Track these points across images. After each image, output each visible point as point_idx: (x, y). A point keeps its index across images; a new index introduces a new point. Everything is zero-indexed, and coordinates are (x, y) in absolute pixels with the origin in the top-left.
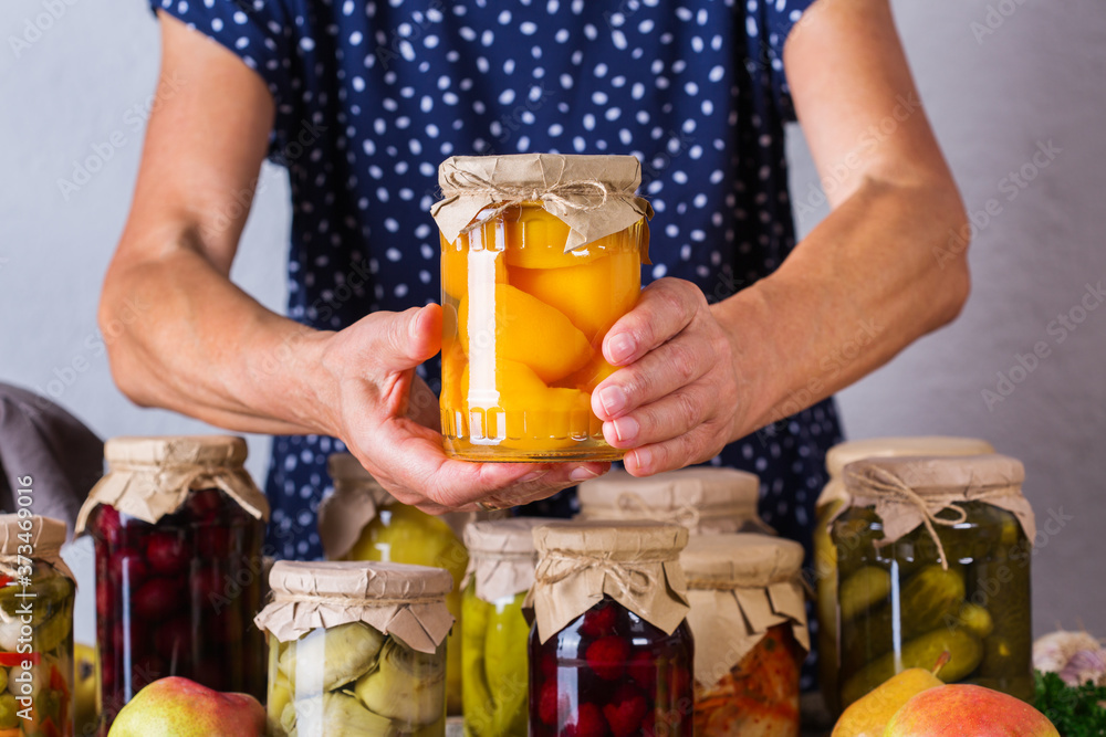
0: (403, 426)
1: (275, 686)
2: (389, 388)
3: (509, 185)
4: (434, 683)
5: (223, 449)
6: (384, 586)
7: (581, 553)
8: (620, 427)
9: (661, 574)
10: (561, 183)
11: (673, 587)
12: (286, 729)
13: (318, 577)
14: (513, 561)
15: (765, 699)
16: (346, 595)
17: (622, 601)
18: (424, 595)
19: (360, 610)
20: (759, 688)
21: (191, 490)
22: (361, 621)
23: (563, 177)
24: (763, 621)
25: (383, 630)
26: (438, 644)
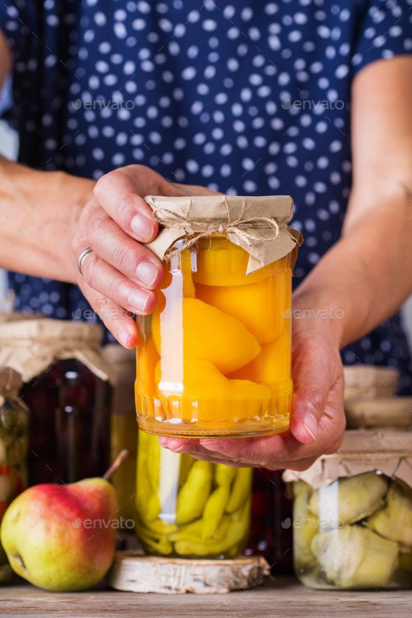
3: (200, 220)
10: (242, 220)
23: (243, 214)
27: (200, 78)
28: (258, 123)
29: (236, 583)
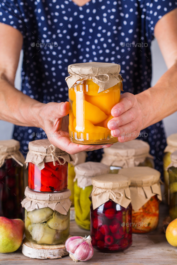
0: (59, 133)
1: (27, 220)
2: (56, 122)
3: (84, 75)
4: (66, 220)
5: (13, 148)
6: (53, 198)
7: (103, 188)
8: (115, 132)
9: (124, 193)
10: (97, 75)
11: (127, 196)
12: (30, 231)
13: (37, 196)
14: (87, 178)
15: (150, 213)
16: (44, 201)
17: (114, 200)
18: (64, 199)
19: (47, 204)
20: (149, 210)
21: (5, 160)
22: (48, 207)
23: (98, 73)
24: (150, 195)
25: (53, 209)
26: (67, 211)
27: (80, 36)
28: (101, 52)
29: (65, 254)
